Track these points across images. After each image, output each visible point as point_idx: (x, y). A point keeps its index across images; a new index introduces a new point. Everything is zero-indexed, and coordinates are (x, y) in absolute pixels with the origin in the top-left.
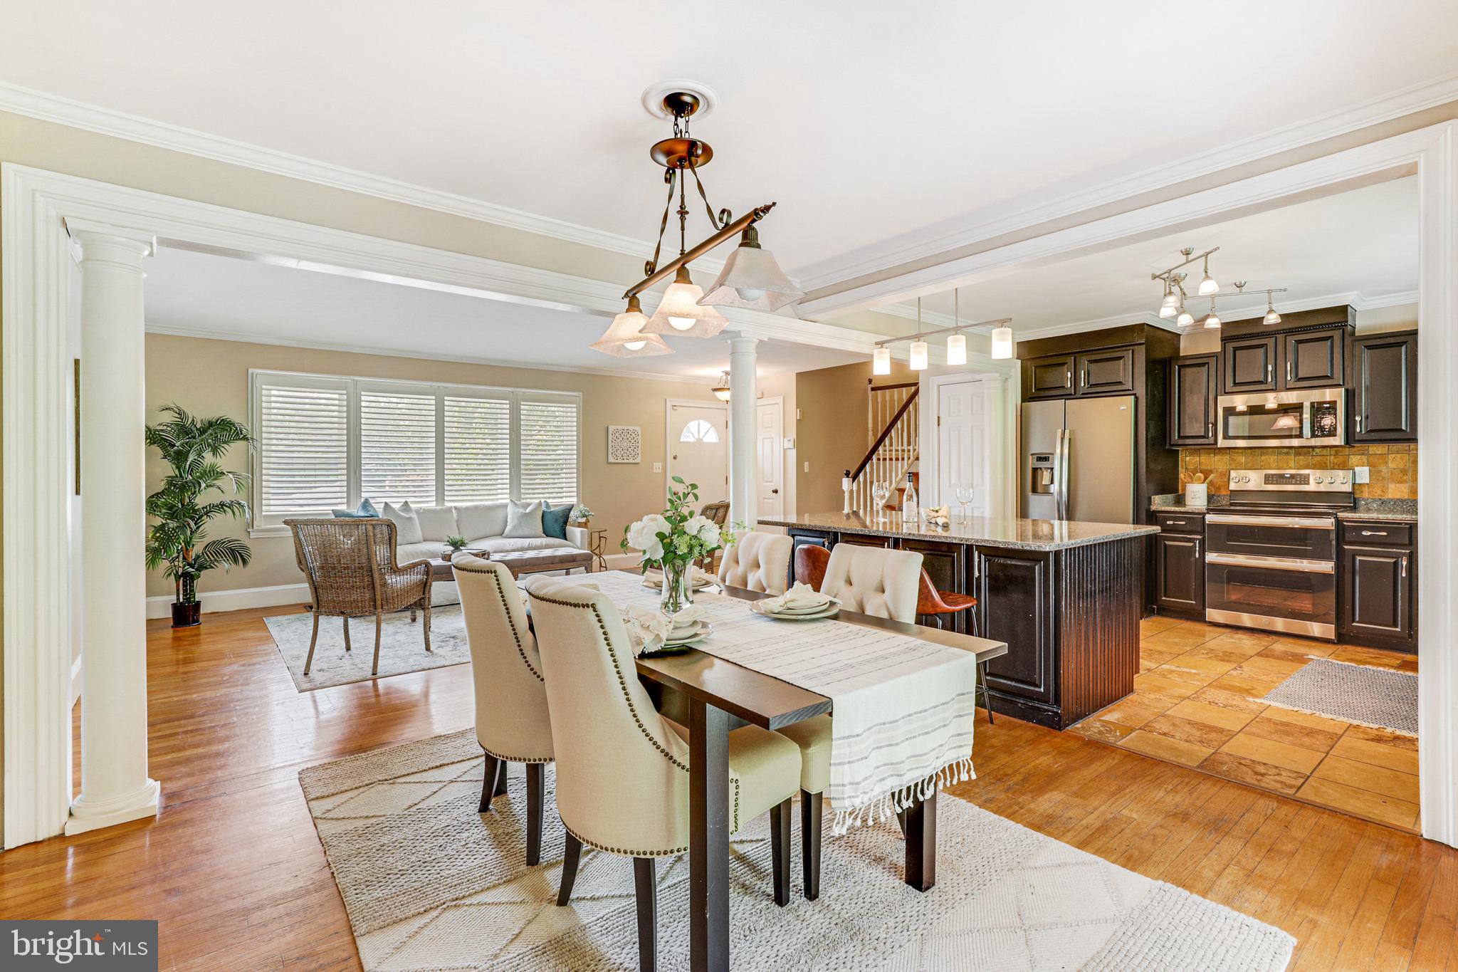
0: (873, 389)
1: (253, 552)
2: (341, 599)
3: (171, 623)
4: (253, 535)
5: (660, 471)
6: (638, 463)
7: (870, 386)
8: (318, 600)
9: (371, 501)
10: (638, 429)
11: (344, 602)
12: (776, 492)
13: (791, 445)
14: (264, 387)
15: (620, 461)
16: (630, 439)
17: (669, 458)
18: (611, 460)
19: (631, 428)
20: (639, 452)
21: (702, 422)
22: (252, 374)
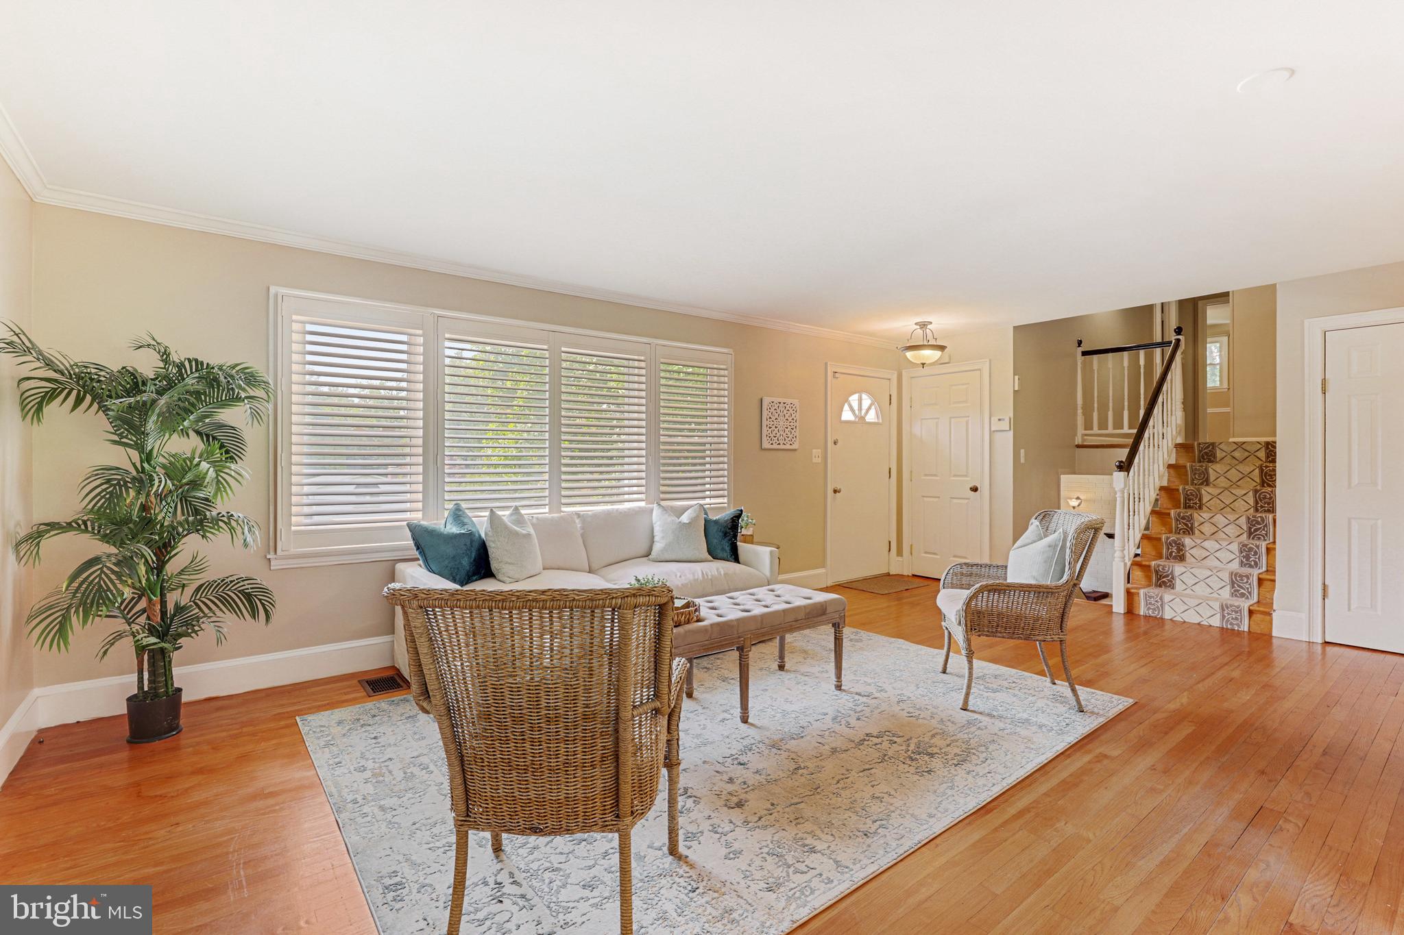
0: (1084, 353)
1: (277, 597)
2: (532, 794)
3: (125, 730)
4: (275, 565)
5: (819, 460)
6: (795, 450)
7: (1080, 350)
8: (466, 791)
9: (464, 505)
10: (796, 401)
11: (541, 803)
12: (975, 489)
13: (1005, 425)
14: (294, 317)
15: (775, 446)
16: (787, 416)
17: (830, 444)
18: (766, 445)
19: (789, 401)
20: (797, 434)
21: (864, 396)
22: (276, 295)
